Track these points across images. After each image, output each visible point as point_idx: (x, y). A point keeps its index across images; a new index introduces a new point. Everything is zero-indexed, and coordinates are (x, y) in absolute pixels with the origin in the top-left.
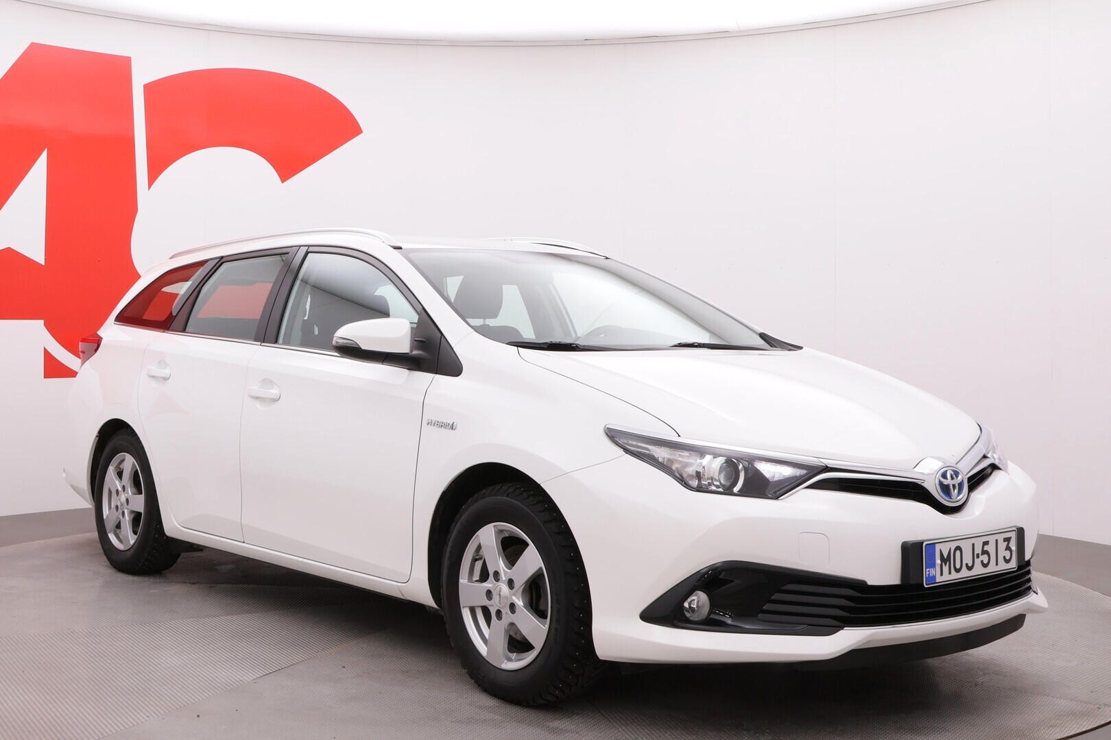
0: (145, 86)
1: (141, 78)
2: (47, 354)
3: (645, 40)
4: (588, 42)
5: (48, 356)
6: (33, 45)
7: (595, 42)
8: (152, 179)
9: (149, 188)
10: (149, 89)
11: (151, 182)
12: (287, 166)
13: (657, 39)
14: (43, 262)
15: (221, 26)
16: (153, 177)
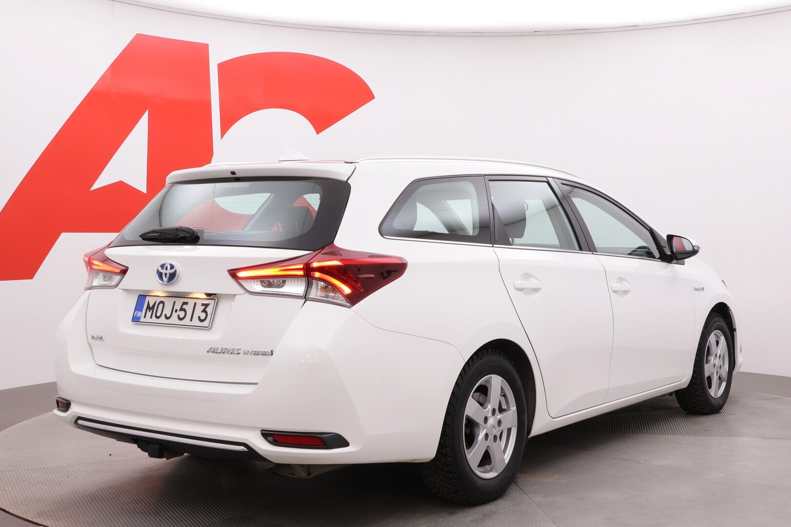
0: (219, 65)
1: (215, 59)
3: (578, 32)
4: (537, 33)
6: (138, 35)
7: (541, 33)
8: (223, 133)
9: (222, 138)
10: (222, 67)
11: (223, 135)
12: (321, 122)
14: (146, 192)
16: (224, 130)
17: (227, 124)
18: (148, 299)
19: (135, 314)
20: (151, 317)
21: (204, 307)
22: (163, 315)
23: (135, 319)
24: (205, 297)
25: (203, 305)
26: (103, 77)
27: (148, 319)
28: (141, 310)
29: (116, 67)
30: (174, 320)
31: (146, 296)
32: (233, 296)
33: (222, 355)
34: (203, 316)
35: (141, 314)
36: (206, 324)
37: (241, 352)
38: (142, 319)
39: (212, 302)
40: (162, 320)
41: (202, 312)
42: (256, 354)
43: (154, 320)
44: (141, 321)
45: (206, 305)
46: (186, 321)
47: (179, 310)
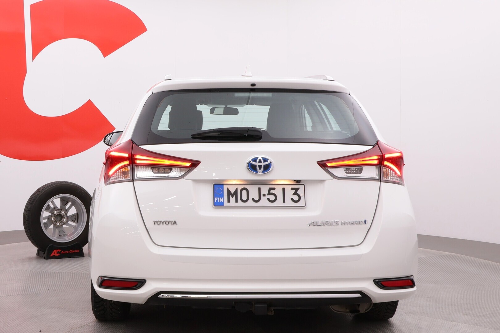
0: (31, 6)
11: (34, 58)
18: (225, 187)
19: (216, 200)
20: (237, 201)
21: (294, 191)
22: (250, 200)
23: (218, 205)
24: (293, 183)
25: (292, 189)
27: (233, 203)
28: (222, 196)
30: (264, 201)
31: (223, 184)
33: (322, 227)
34: (296, 198)
35: (223, 199)
36: (301, 203)
37: (340, 223)
38: (226, 203)
39: (301, 187)
40: (251, 203)
41: (293, 195)
42: (353, 223)
43: (240, 203)
44: (224, 205)
45: (297, 189)
46: (279, 203)
47: (266, 194)
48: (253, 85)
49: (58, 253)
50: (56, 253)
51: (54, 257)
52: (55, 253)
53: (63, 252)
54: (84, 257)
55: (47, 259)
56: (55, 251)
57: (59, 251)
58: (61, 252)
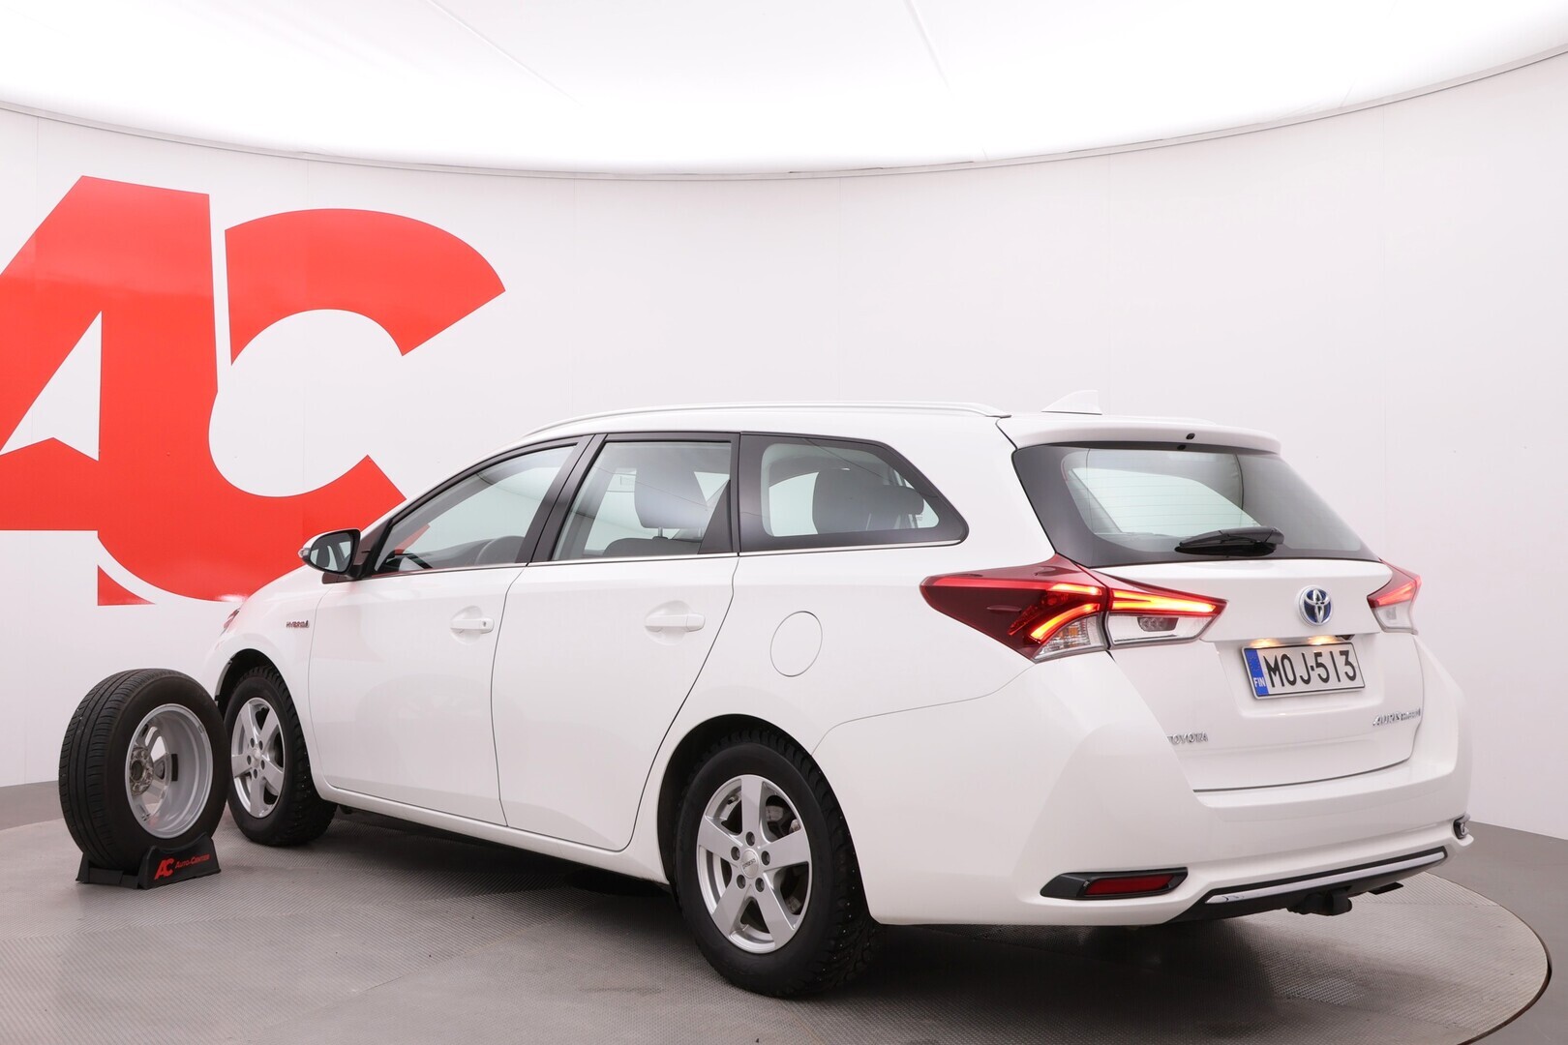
0: (227, 232)
1: (222, 221)
2: (101, 574)
3: (867, 173)
5: (103, 577)
6: (85, 180)
7: (803, 176)
8: (235, 351)
9: (232, 362)
10: (232, 235)
11: (234, 356)
12: (409, 333)
13: (881, 172)
14: (97, 458)
15: (324, 155)
16: (236, 349)
17: (241, 339)
18: (1260, 656)
19: (1256, 682)
21: (1345, 657)
22: (1299, 679)
23: (1262, 692)
24: (1338, 640)
25: (1342, 654)
26: (21, 254)
27: (1278, 689)
28: (1261, 675)
29: (45, 236)
30: (1316, 684)
31: (1256, 650)
32: (1370, 635)
34: (1350, 671)
35: (1265, 681)
36: (1357, 683)
38: (1271, 690)
39: (1352, 649)
40: (1300, 686)
41: (1345, 665)
43: (1288, 688)
44: (1271, 694)
46: (1333, 683)
47: (1314, 666)
48: (1191, 436)
49: (168, 869)
50: (165, 869)
51: (165, 881)
52: (163, 870)
53: (178, 865)
54: (219, 871)
55: (150, 887)
56: (164, 864)
57: (171, 861)
58: (175, 863)
